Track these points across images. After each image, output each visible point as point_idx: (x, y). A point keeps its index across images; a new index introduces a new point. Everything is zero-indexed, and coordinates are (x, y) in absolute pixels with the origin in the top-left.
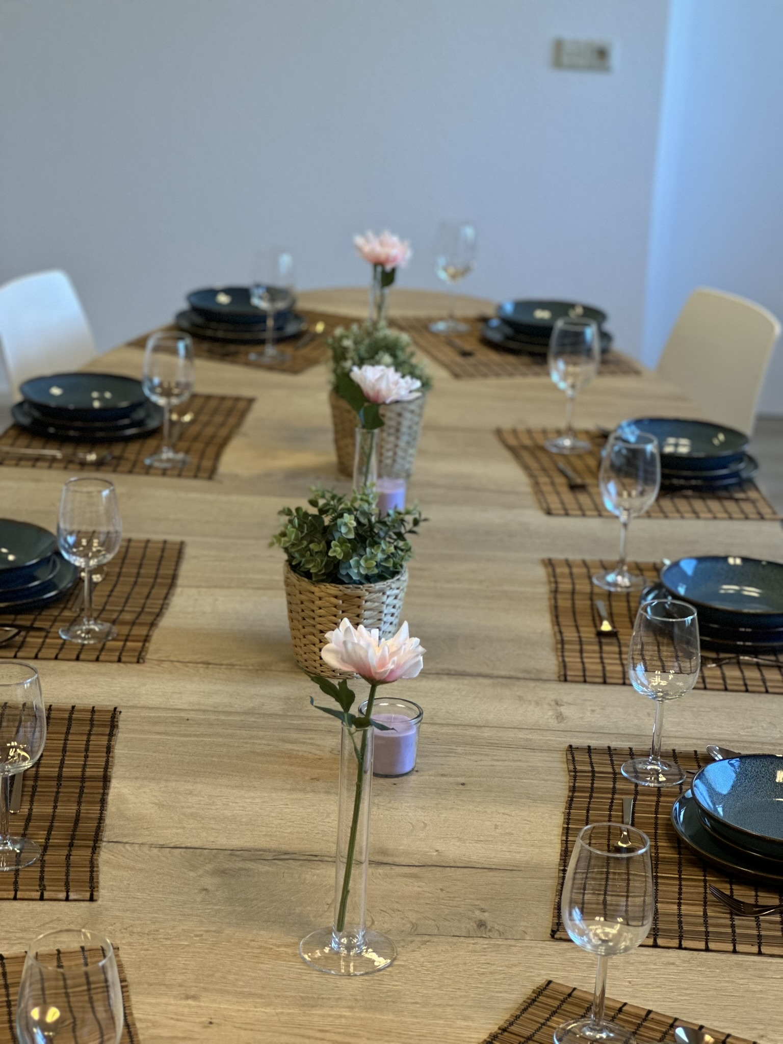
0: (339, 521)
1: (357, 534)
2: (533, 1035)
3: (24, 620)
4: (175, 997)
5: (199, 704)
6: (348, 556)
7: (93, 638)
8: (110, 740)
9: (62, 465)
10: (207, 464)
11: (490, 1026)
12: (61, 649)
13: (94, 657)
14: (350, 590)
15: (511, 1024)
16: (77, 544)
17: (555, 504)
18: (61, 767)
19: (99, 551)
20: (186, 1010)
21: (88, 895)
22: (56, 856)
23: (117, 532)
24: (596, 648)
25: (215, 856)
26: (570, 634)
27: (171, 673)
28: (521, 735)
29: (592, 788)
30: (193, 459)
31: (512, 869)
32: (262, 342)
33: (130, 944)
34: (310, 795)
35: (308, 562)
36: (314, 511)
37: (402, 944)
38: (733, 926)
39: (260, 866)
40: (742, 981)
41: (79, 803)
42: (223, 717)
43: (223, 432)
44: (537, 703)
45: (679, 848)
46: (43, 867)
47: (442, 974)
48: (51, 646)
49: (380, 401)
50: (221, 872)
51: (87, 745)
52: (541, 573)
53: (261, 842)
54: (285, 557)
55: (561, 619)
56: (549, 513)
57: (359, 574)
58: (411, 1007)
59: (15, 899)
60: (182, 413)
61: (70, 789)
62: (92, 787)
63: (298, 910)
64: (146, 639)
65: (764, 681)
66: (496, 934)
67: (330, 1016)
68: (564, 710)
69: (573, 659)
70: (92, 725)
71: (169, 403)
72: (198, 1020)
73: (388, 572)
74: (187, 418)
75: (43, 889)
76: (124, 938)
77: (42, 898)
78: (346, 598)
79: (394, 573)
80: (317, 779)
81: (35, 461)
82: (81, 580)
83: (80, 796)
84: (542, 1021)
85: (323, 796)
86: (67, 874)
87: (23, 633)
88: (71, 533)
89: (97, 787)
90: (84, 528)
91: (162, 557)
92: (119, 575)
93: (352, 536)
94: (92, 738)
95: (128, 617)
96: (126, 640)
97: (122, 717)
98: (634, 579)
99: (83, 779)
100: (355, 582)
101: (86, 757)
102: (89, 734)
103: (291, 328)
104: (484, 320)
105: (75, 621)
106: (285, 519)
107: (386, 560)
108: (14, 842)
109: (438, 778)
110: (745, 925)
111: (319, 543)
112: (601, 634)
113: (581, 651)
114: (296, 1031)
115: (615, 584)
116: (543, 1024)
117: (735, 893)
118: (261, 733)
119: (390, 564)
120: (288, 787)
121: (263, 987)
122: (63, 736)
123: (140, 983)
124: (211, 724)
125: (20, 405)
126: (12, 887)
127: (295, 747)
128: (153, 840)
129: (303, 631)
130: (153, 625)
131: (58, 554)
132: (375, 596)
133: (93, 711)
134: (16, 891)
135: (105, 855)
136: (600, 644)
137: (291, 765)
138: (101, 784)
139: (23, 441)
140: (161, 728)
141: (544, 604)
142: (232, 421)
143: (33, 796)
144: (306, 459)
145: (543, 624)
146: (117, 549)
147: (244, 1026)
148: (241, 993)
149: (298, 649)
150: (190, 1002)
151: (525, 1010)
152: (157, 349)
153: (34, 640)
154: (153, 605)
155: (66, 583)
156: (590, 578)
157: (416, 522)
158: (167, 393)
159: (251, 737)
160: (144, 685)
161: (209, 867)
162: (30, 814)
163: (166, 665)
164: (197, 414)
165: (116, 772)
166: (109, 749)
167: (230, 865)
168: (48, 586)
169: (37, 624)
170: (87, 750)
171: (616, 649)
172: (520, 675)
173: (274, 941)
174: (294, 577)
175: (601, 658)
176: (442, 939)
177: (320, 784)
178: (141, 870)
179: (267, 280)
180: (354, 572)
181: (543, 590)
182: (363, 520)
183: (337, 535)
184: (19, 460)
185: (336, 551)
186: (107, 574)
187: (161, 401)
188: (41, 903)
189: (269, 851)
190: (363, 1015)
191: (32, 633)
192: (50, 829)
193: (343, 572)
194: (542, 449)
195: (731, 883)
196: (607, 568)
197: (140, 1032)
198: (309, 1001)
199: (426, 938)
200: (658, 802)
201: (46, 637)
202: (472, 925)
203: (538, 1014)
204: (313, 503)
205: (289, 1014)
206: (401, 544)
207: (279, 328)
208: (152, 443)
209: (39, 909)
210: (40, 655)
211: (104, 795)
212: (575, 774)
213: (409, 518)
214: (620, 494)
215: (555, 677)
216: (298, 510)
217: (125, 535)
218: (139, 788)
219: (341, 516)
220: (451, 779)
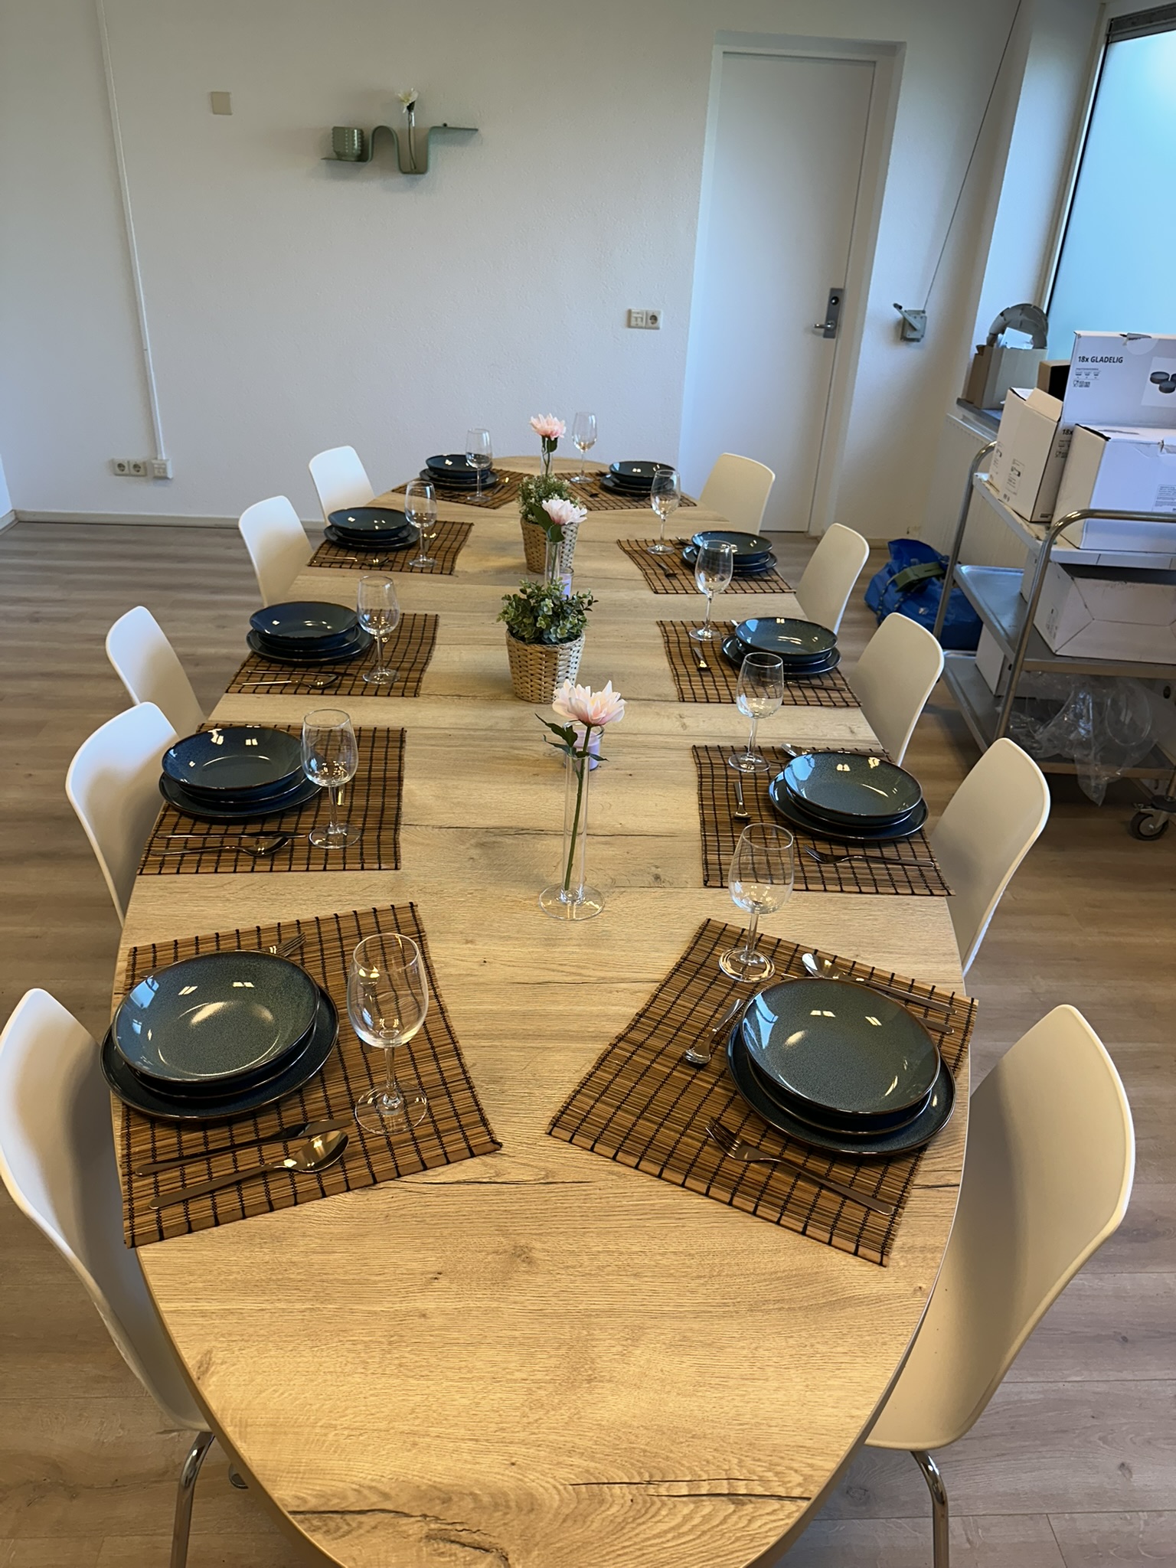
0: (542, 603)
1: (553, 611)
2: (704, 962)
3: (340, 669)
4: (458, 942)
5: (456, 724)
6: (549, 627)
7: (385, 681)
8: (400, 752)
9: (358, 567)
10: (447, 565)
11: (675, 956)
12: (365, 688)
13: (386, 694)
14: (550, 648)
15: (689, 954)
16: (371, 620)
17: (659, 587)
18: (370, 771)
19: (385, 624)
20: (467, 952)
21: (393, 865)
22: (371, 836)
23: (396, 610)
24: (699, 679)
25: (476, 833)
26: (681, 670)
27: (436, 703)
28: (661, 739)
29: (713, 775)
30: (438, 562)
31: (671, 835)
32: (475, 489)
33: (424, 901)
34: (534, 787)
35: (523, 631)
36: (524, 596)
37: (607, 894)
38: (821, 872)
39: (507, 840)
40: (835, 913)
41: (384, 797)
42: (472, 733)
43: (456, 545)
44: (668, 717)
45: (775, 815)
46: (362, 845)
47: (636, 917)
48: (359, 686)
49: (562, 523)
50: (481, 845)
51: (386, 755)
52: (657, 630)
53: (505, 823)
54: (507, 627)
55: (674, 660)
56: (656, 592)
57: (556, 638)
58: (620, 943)
59: (344, 870)
60: (429, 534)
61: (377, 787)
62: (392, 785)
63: (535, 872)
64: (419, 680)
65: (805, 697)
66: (668, 885)
67: (565, 952)
68: (685, 720)
69: (685, 686)
70: (388, 741)
71: (422, 527)
72: (477, 960)
73: (573, 636)
74: (434, 535)
75: (363, 863)
76: (420, 897)
77: (363, 869)
78: (547, 653)
79: (577, 636)
80: (537, 775)
81: (341, 564)
82: (375, 641)
83: (384, 793)
84: (709, 951)
85: (542, 787)
86: (379, 851)
87: (340, 678)
88: (366, 613)
89: (395, 785)
90: (375, 608)
91: (425, 625)
92: (399, 637)
93: (550, 613)
94: (389, 750)
95: (406, 665)
96: (406, 682)
97: (407, 735)
98: (715, 634)
99: (385, 779)
100: (553, 643)
101: (386, 763)
102: (387, 748)
103: (490, 481)
104: (603, 474)
105: (373, 669)
106: (506, 602)
107: (572, 628)
108: (341, 828)
109: (614, 771)
110: (828, 869)
111: (529, 618)
112: (700, 669)
113: (690, 681)
114: (544, 966)
115: (702, 637)
116: (710, 953)
117: (817, 847)
118: (498, 743)
119: (575, 631)
120: (519, 781)
121: (518, 932)
122: (370, 749)
123: (434, 932)
124: (465, 739)
125: (330, 528)
126: (342, 861)
127: (521, 752)
128: (434, 823)
129: (520, 674)
130: (423, 670)
131: (358, 625)
132: (565, 651)
133: (388, 730)
134: (345, 864)
135: (403, 835)
136: (701, 676)
137: (520, 765)
138: (397, 783)
139: (333, 551)
140: (433, 742)
141: (663, 650)
142: (460, 538)
143: (352, 792)
144: (508, 561)
145: (663, 663)
146: (397, 624)
147: (509, 963)
148: (504, 937)
149: (516, 686)
150: (469, 945)
151: (696, 942)
152: (412, 493)
153: (347, 682)
154: (421, 658)
155: (365, 644)
156: (687, 633)
157: (590, 603)
158: (420, 520)
159: (492, 747)
160: (420, 711)
161: (473, 841)
162: (351, 806)
163: (433, 697)
164: (438, 534)
165: (406, 773)
166: (401, 758)
167: (487, 840)
168: (355, 646)
169: (349, 672)
170: (386, 759)
171: (711, 679)
172: (656, 698)
173: (521, 896)
174: (513, 640)
175: (703, 685)
176: (633, 889)
177: (540, 778)
178: (428, 845)
179: (475, 451)
180: (553, 637)
181: (660, 641)
182: (557, 603)
183: (541, 613)
184: (331, 564)
185: (541, 623)
186: (391, 637)
187: (418, 525)
188: (363, 872)
189: (511, 828)
190: (587, 951)
191: (345, 678)
192: (365, 816)
193: (546, 637)
194: (646, 552)
195: (813, 840)
196: (697, 626)
197: (436, 971)
198: (550, 941)
199: (623, 889)
200: (756, 783)
201: (355, 680)
202: (651, 878)
203: (705, 945)
204: (523, 591)
205: (538, 952)
206: (580, 617)
207: (483, 481)
208: (413, 551)
209: (361, 877)
210: (352, 693)
211: (400, 790)
212: (700, 765)
213: (586, 601)
214: (707, 580)
215: (676, 699)
216: (514, 596)
217: (401, 611)
218: (423, 784)
219: (544, 600)
220: (622, 772)
